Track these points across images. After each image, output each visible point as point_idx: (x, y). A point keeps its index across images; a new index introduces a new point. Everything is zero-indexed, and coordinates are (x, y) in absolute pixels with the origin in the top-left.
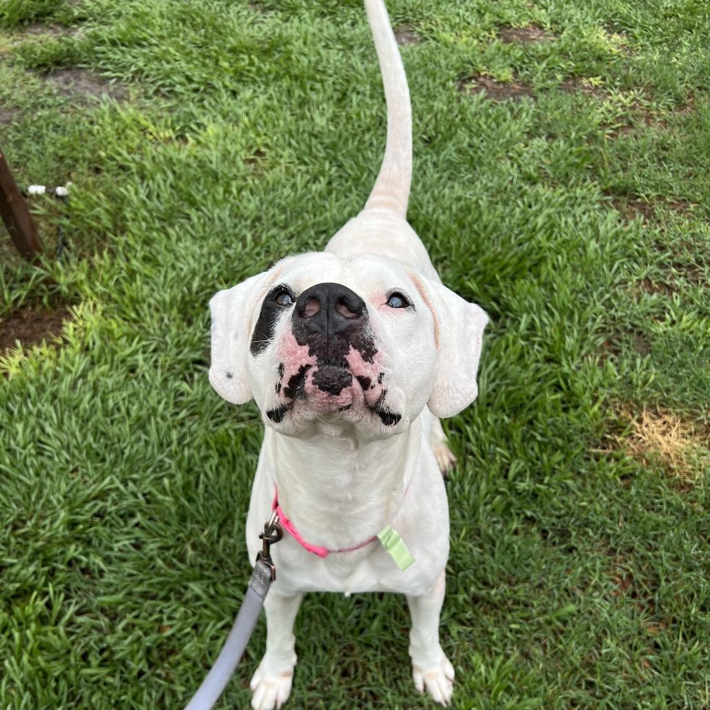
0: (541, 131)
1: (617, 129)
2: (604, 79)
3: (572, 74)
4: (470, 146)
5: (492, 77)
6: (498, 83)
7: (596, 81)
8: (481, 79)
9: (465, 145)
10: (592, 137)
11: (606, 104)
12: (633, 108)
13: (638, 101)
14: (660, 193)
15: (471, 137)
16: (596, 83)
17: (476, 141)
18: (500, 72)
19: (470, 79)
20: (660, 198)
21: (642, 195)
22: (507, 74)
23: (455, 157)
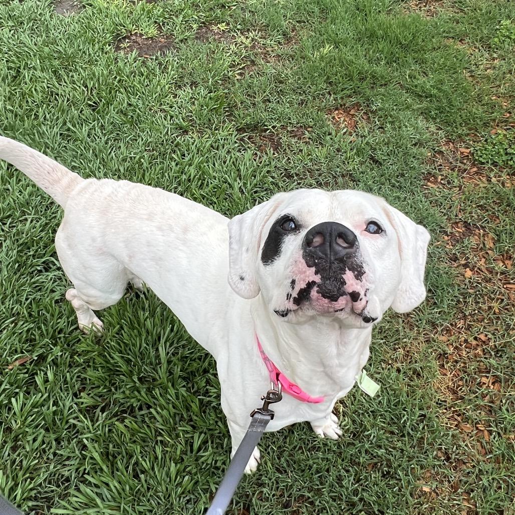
0: (186, 80)
1: (243, 68)
2: (228, 24)
3: (203, 23)
4: (130, 105)
5: (141, 35)
6: (147, 39)
7: (223, 27)
8: (134, 37)
9: (125, 105)
10: (226, 79)
11: (233, 47)
12: (253, 47)
13: (256, 40)
14: (282, 124)
15: (129, 98)
16: (222, 28)
17: (133, 101)
18: (147, 30)
19: (124, 38)
20: (283, 127)
21: (270, 127)
22: (153, 31)
23: (118, 119)
